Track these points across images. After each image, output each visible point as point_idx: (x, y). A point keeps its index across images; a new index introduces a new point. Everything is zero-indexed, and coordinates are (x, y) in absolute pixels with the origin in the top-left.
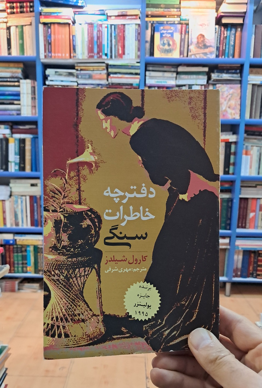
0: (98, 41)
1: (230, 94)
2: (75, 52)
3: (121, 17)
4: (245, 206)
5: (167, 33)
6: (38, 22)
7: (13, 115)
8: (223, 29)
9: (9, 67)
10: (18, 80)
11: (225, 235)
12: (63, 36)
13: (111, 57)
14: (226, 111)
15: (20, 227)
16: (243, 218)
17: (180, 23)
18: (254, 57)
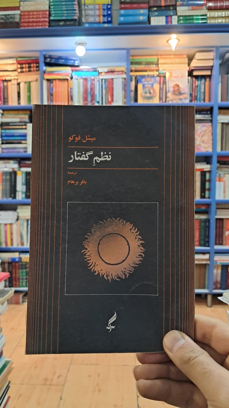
0: (92, 92)
1: (203, 131)
2: (72, 100)
3: (110, 73)
4: (221, 225)
5: (148, 84)
6: (43, 78)
7: (21, 152)
8: (194, 79)
9: (18, 114)
10: (26, 124)
11: (205, 252)
12: (63, 89)
13: (102, 104)
14: (200, 145)
15: (25, 246)
16: (219, 236)
17: (158, 76)
18: (221, 101)
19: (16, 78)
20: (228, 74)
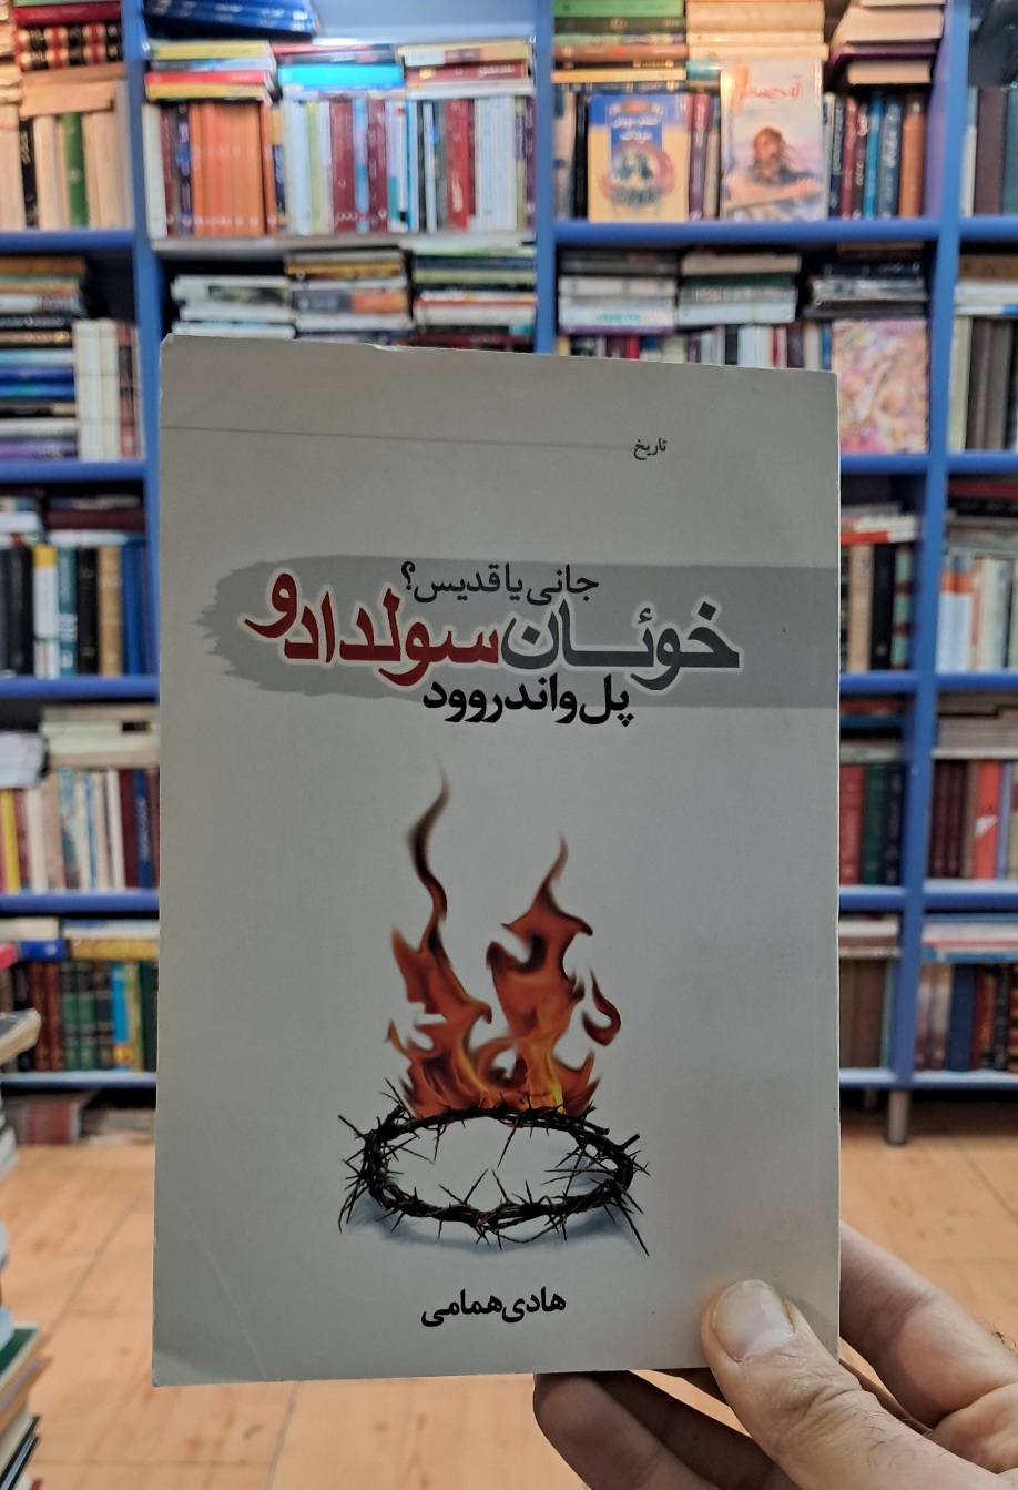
0: (373, 166)
1: (885, 359)
2: (283, 209)
3: (459, 72)
4: (957, 791)
5: (635, 127)
6: (139, 98)
7: (49, 456)
8: (852, 107)
9: (29, 275)
10: (67, 321)
11: (880, 907)
12: (237, 151)
13: (423, 224)
14: (870, 422)
15: (85, 890)
16: (948, 839)
17: (685, 89)
18: (976, 210)
19: (13, 94)
20: (1008, 81)
